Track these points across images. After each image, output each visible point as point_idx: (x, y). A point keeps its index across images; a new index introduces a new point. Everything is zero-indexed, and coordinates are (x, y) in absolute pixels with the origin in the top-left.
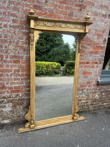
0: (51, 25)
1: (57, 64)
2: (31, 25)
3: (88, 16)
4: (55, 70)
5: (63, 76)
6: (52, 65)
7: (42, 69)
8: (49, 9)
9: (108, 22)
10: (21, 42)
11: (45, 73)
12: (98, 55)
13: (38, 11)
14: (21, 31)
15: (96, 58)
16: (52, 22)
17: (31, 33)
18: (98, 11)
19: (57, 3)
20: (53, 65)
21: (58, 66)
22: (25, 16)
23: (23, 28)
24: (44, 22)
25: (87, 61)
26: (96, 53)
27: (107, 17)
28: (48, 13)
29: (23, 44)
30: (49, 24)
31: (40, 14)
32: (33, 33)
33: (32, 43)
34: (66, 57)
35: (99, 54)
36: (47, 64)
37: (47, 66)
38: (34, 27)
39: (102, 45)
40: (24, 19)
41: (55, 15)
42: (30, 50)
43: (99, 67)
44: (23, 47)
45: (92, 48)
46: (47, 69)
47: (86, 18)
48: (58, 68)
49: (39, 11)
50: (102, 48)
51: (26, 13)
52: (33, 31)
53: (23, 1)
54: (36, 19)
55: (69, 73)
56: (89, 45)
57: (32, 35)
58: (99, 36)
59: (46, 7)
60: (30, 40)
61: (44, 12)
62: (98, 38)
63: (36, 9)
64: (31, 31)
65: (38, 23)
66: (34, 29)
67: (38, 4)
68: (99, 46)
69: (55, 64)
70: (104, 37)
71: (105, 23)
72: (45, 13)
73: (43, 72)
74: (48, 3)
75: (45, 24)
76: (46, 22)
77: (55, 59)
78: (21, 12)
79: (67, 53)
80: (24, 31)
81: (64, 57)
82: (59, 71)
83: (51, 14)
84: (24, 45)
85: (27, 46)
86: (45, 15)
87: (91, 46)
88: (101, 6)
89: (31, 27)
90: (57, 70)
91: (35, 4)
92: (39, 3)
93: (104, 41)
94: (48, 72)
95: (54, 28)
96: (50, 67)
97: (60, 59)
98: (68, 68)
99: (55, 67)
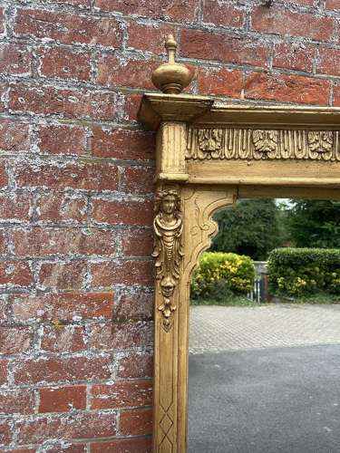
0: (306, 152)
1: (240, 260)
2: (164, 162)
4: (233, 280)
5: (262, 301)
6: (223, 263)
8: (282, 49)
10: (95, 268)
11: (198, 293)
13: (211, 68)
14: (97, 204)
16: (310, 129)
17: (160, 210)
19: (330, 14)
20: (227, 262)
21: (244, 265)
22: (125, 108)
23: (108, 183)
24: (258, 134)
28: (277, 73)
29: (106, 281)
30: (292, 144)
31: (227, 85)
32: (177, 209)
33: (169, 282)
34: (265, 232)
37: (206, 269)
38: (188, 169)
40: (121, 123)
41: (321, 86)
42: (153, 318)
44: (110, 298)
46: (206, 276)
48: (245, 272)
49: (216, 67)
51: (132, 86)
52: (178, 200)
53: (115, 14)
54: (199, 119)
55: (284, 290)
57: (173, 225)
59: (264, 41)
60: (156, 259)
61: (247, 74)
63: (197, 54)
64: (163, 200)
65: (213, 145)
66: (181, 185)
67: (210, 25)
69: (232, 261)
72: (258, 79)
74: (277, 14)
75: (259, 145)
76: (273, 134)
77: (229, 239)
78: (102, 83)
79: (269, 218)
80: (119, 197)
81: (260, 231)
82: (247, 284)
83: (291, 83)
84: (116, 288)
85: (132, 291)
86: (256, 90)
89: (162, 176)
90: (241, 281)
91: (189, 23)
92: (217, 20)
94: (207, 289)
95: (326, 168)
96: (217, 270)
97: (247, 238)
98: (282, 274)
99: (233, 270)
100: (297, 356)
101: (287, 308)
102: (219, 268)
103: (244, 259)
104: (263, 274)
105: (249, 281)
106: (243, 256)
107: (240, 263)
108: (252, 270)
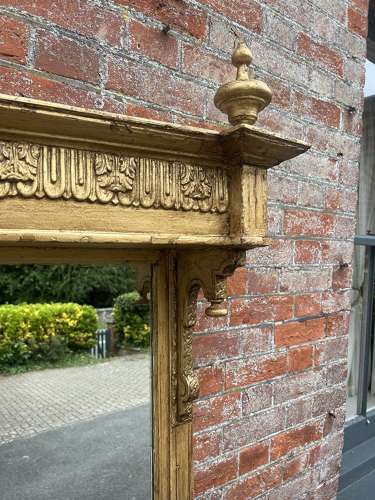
1: (80, 310)
3: (244, 75)
4: (72, 335)
5: (108, 356)
6: (59, 315)
7: (15, 339)
9: (345, 151)
11: (26, 357)
12: (313, 378)
15: (301, 403)
18: (291, 73)
20: (64, 315)
21: (84, 316)
25: (245, 448)
26: (303, 362)
27: (341, 125)
35: (318, 369)
36: (37, 313)
37: (38, 325)
39: (329, 305)
43: (326, 451)
45: (271, 337)
46: (38, 334)
47: (228, 100)
48: (88, 324)
50: (329, 321)
55: (131, 340)
56: (247, 317)
58: (308, 242)
62: (304, 259)
68: (310, 310)
69: (72, 313)
70: (336, 246)
71: (334, 161)
73: (17, 351)
77: (78, 285)
81: (113, 274)
82: (89, 337)
87: (262, 327)
88: (304, 42)
90: (81, 335)
93: (334, 278)
94: (40, 351)
96: (52, 325)
97: (99, 283)
98: (128, 322)
99: (72, 323)
100: (127, 421)
101: (131, 360)
102: (55, 322)
103: (85, 309)
104: (108, 324)
105: (91, 335)
106: (85, 306)
107: (80, 314)
108: (94, 321)
